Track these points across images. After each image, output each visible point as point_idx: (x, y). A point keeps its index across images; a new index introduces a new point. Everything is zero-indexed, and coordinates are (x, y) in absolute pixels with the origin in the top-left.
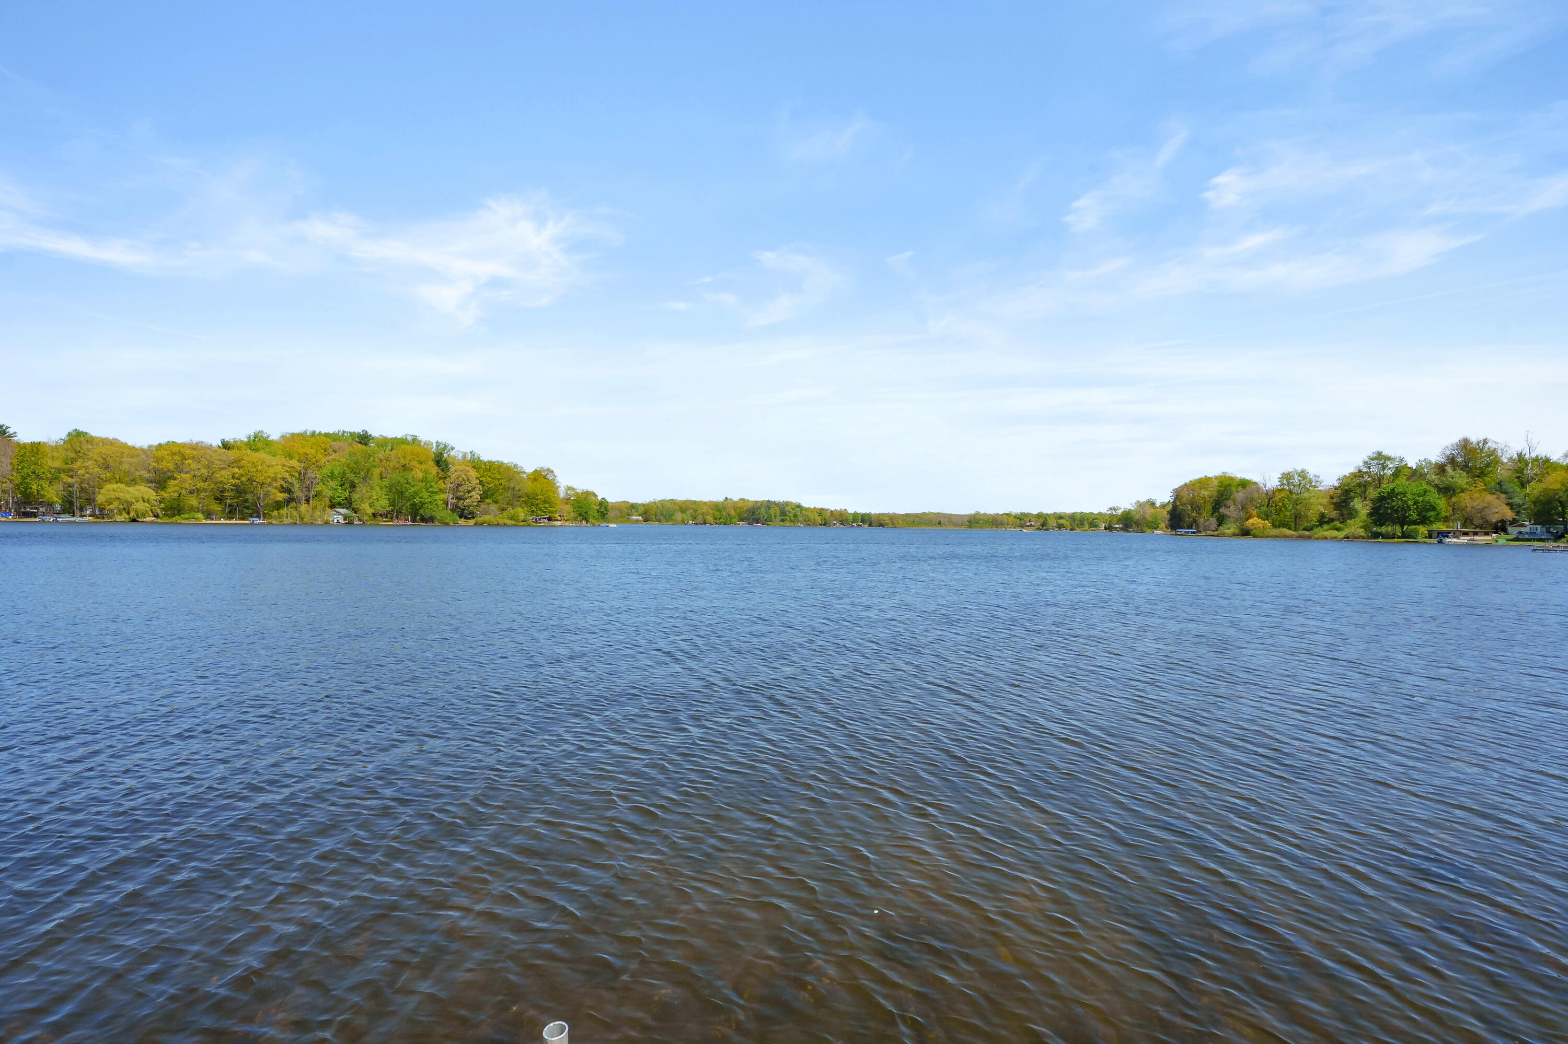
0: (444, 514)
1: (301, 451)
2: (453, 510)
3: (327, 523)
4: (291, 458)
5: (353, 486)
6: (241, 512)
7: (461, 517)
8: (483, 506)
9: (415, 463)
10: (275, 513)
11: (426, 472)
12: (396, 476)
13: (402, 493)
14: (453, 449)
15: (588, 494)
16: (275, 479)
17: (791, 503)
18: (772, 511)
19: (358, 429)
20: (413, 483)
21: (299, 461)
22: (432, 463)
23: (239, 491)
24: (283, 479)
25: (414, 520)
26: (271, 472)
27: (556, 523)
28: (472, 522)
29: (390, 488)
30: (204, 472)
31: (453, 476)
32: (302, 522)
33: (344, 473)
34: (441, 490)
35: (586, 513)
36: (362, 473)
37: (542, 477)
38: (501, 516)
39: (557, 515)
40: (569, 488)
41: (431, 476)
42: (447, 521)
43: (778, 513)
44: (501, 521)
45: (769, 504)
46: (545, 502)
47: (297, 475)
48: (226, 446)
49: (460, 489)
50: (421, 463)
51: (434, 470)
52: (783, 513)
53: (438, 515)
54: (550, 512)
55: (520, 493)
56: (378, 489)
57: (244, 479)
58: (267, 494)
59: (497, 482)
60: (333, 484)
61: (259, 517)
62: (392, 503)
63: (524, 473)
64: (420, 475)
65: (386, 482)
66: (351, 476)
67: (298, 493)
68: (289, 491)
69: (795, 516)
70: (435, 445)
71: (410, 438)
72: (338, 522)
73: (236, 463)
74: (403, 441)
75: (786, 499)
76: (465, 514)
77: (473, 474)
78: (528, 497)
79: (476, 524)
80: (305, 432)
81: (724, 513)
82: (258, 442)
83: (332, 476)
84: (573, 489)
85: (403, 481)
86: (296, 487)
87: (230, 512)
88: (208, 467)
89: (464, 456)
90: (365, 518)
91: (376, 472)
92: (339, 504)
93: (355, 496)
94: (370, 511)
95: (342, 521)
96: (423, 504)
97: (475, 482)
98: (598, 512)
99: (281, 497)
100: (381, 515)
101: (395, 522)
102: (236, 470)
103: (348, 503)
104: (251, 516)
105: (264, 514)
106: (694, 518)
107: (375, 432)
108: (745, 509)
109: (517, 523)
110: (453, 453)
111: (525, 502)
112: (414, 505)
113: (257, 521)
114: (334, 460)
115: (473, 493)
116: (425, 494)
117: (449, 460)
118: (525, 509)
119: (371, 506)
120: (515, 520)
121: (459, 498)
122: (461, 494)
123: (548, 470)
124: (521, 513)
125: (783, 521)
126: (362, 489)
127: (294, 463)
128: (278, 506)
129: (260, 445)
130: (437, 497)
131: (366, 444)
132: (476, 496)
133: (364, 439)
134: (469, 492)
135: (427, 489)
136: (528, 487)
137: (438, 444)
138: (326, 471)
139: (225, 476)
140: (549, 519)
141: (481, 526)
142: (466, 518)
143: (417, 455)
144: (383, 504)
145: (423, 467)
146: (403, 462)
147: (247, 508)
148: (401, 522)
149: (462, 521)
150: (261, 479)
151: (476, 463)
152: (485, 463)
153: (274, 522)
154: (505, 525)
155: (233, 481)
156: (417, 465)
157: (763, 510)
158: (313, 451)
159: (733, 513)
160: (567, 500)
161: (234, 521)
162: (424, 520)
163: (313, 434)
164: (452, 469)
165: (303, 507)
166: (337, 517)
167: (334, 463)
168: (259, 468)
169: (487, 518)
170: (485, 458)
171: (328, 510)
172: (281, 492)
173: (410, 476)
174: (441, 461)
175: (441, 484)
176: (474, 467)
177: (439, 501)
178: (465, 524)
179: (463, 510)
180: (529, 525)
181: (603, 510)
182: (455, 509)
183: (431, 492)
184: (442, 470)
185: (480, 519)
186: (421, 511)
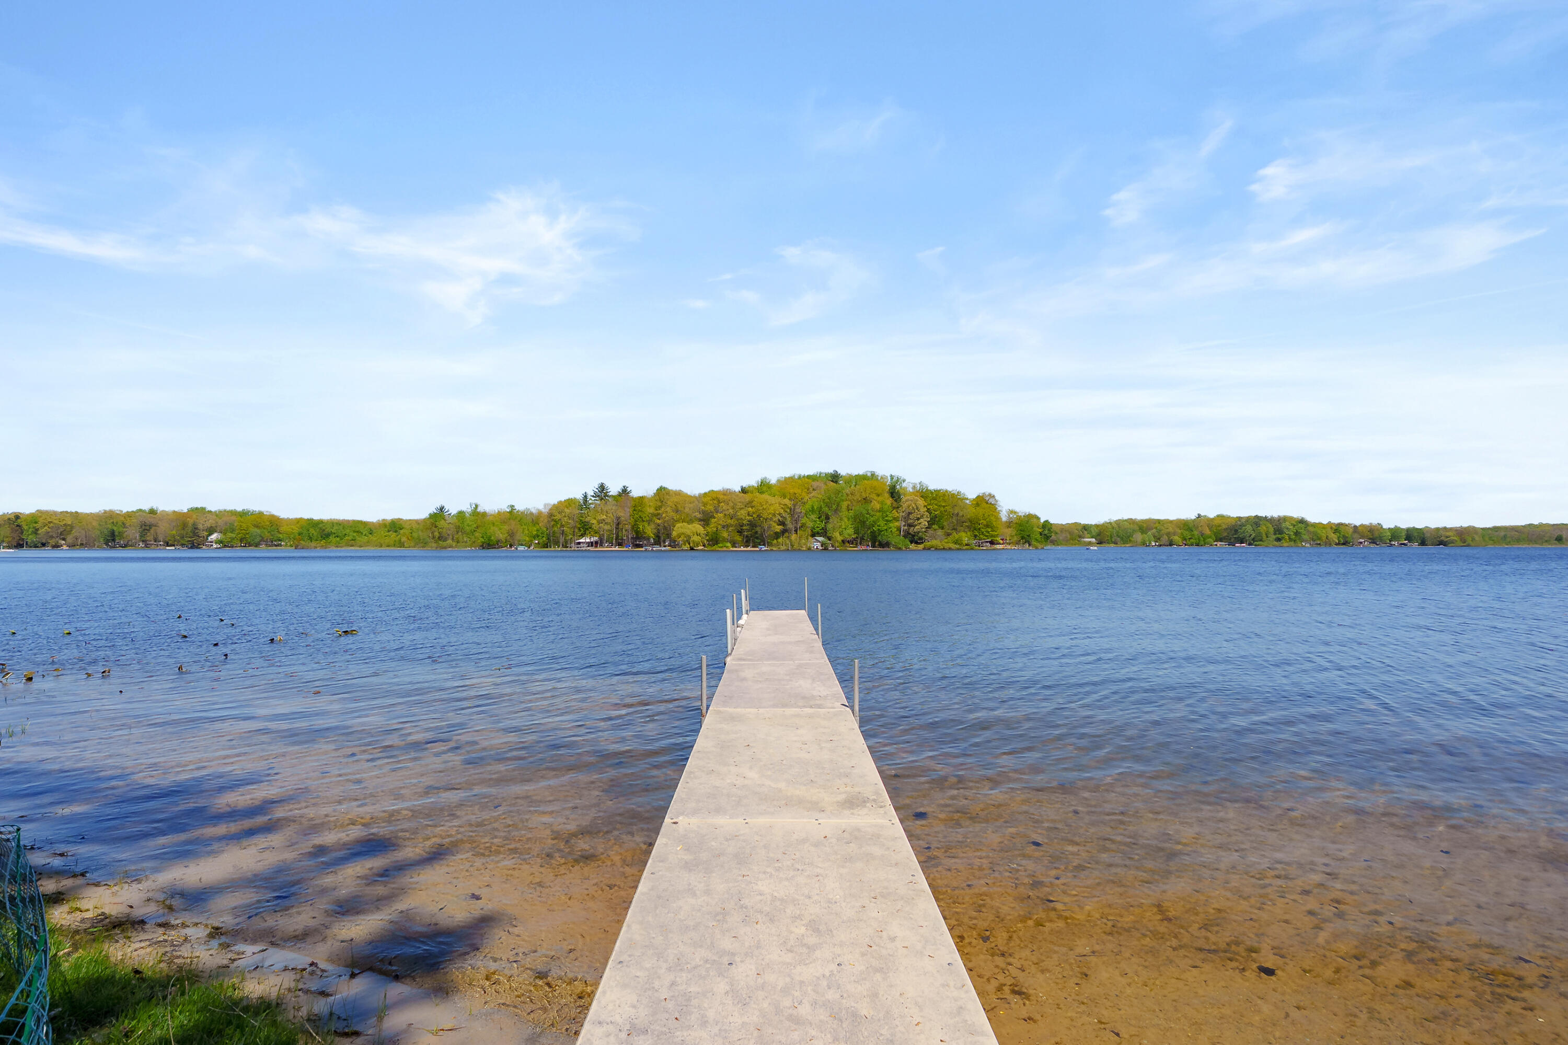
0: (900, 540)
1: (792, 491)
2: (905, 536)
3: (809, 549)
4: (785, 497)
5: (827, 518)
6: (754, 542)
7: (911, 542)
8: (931, 532)
9: (874, 496)
10: (775, 541)
11: (882, 503)
12: (858, 508)
13: (864, 522)
14: (904, 481)
15: (1031, 517)
16: (774, 515)
17: (1291, 518)
18: (1263, 529)
19: (831, 471)
20: (872, 513)
21: (790, 499)
22: (887, 495)
23: (752, 525)
24: (780, 514)
25: (873, 546)
26: (772, 510)
27: (998, 547)
28: (921, 547)
29: (855, 518)
30: (731, 511)
31: (905, 506)
32: (792, 550)
33: (821, 507)
34: (894, 519)
35: (1029, 536)
36: (834, 507)
37: (985, 502)
38: (946, 541)
39: (998, 539)
40: (1012, 512)
41: (886, 507)
42: (900, 546)
43: (1271, 530)
44: (947, 546)
45: (1257, 521)
46: (987, 526)
47: (789, 511)
48: (744, 491)
49: (911, 517)
50: (878, 495)
51: (889, 501)
52: (1279, 531)
53: (893, 540)
54: (992, 536)
55: (964, 519)
56: (846, 520)
57: (755, 516)
58: (769, 527)
59: (942, 509)
60: (813, 517)
61: (764, 545)
62: (856, 532)
63: (967, 499)
64: (878, 506)
65: (851, 513)
66: (826, 509)
67: (790, 526)
68: (782, 523)
69: (1297, 533)
70: (889, 478)
71: (869, 474)
72: (817, 548)
73: (750, 504)
74: (864, 477)
75: (1282, 514)
76: (915, 539)
77: (921, 502)
78: (971, 522)
79: (924, 549)
80: (794, 476)
81: (1196, 533)
82: (764, 486)
83: (813, 510)
84: (1015, 513)
85: (864, 512)
86: (788, 522)
87: (747, 541)
88: (733, 508)
89: (914, 487)
90: (837, 544)
91: (844, 505)
92: (818, 533)
93: (830, 526)
94: (840, 538)
95: (820, 548)
96: (880, 531)
97: (923, 510)
98: (1041, 534)
99: (779, 528)
100: (848, 542)
101: (859, 548)
102: (750, 509)
103: (824, 533)
104: (760, 544)
105: (768, 542)
106: (1157, 539)
107: (843, 472)
108: (1224, 527)
109: (961, 547)
110: (904, 485)
111: (968, 527)
112: (873, 532)
113: (764, 548)
114: (814, 497)
115: (922, 520)
116: (882, 523)
117: (901, 491)
118: (969, 533)
119: (840, 535)
120: (959, 544)
121: (910, 525)
122: (911, 521)
123: (990, 495)
124: (965, 537)
125: (1279, 540)
126: (834, 520)
127: (787, 501)
128: (777, 535)
129: (765, 489)
130: (891, 525)
131: (836, 482)
132: (924, 523)
133: (835, 477)
134: (918, 519)
135: (883, 518)
136: (971, 512)
137: (892, 477)
138: (808, 506)
139: (743, 514)
140: (992, 543)
141: (929, 551)
142: (917, 543)
143: (875, 488)
144: (850, 532)
145: (880, 499)
146: (864, 496)
147: (757, 538)
148: (863, 548)
149: (912, 546)
150: (765, 516)
151: (925, 494)
152: (931, 492)
153: (774, 549)
154: (950, 549)
155: (749, 518)
156: (876, 498)
157: (1249, 528)
158: (800, 491)
159: (1207, 532)
160: (1009, 524)
161: (749, 549)
162: (881, 545)
163: (800, 477)
164: (904, 500)
165: (794, 537)
166: (817, 544)
167: (813, 500)
168: (765, 507)
169: (934, 542)
170: (932, 487)
171: (810, 538)
172: (778, 525)
173: (870, 507)
174: (894, 493)
175: (895, 514)
176: (922, 497)
177: (893, 529)
178: (915, 548)
179: (914, 536)
180: (972, 549)
181: (1046, 532)
182: (907, 535)
183: (887, 521)
184: (896, 501)
185: (928, 544)
186: (879, 538)
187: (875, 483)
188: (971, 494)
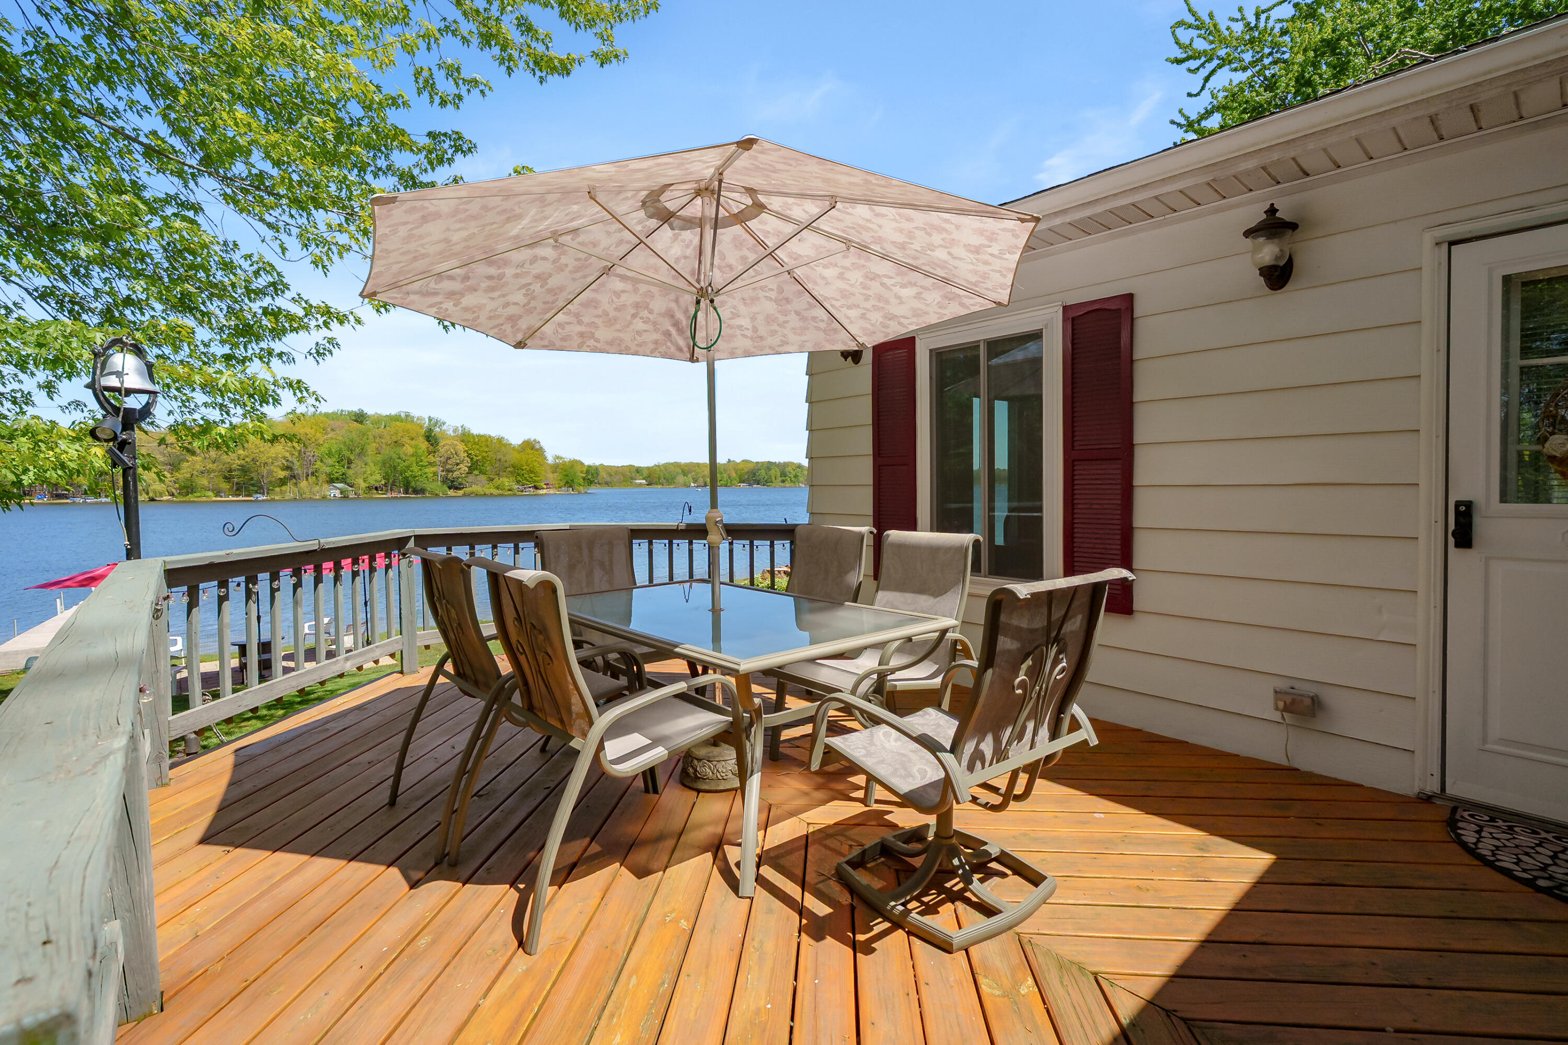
0: (437, 486)
1: (301, 431)
2: (443, 482)
3: (324, 498)
5: (349, 462)
6: (247, 490)
7: (450, 488)
8: (471, 478)
9: (406, 439)
10: (278, 489)
11: (416, 447)
12: (387, 452)
13: (395, 467)
14: (444, 424)
15: (575, 463)
16: (276, 459)
17: (792, 463)
18: (773, 472)
19: (355, 408)
20: (404, 458)
22: (422, 439)
23: (244, 470)
24: (284, 458)
25: (406, 492)
26: (272, 453)
27: (541, 492)
28: (460, 493)
29: (384, 463)
31: (442, 451)
32: (301, 499)
33: (341, 449)
34: (430, 464)
35: (572, 481)
36: (358, 450)
37: (531, 447)
38: (488, 486)
39: (542, 485)
40: (558, 457)
41: (421, 451)
42: (437, 492)
43: (779, 474)
44: (488, 492)
45: (769, 465)
46: (532, 472)
47: (297, 454)
49: (449, 462)
50: (412, 439)
51: (424, 445)
52: (783, 474)
53: (429, 486)
54: (535, 481)
55: (507, 465)
56: (372, 465)
57: (247, 459)
58: (270, 473)
59: (484, 454)
60: (330, 461)
61: (263, 494)
62: (385, 478)
63: (512, 445)
64: (410, 450)
65: (379, 457)
66: (347, 453)
67: (298, 470)
68: (288, 468)
69: (796, 476)
70: (427, 420)
71: (403, 415)
72: (335, 496)
74: (396, 418)
75: (786, 460)
76: (454, 485)
77: (461, 447)
78: (514, 467)
79: (464, 495)
81: (725, 475)
83: (330, 454)
84: (561, 458)
85: (394, 456)
86: (297, 465)
87: (237, 490)
89: (455, 431)
90: (361, 492)
91: (371, 448)
92: (337, 479)
93: (352, 472)
94: (363, 485)
95: (338, 495)
96: (414, 477)
97: (463, 455)
98: (584, 479)
99: (282, 474)
100: (376, 489)
101: (389, 495)
102: (241, 452)
103: (343, 479)
104: (256, 492)
105: (269, 489)
106: (695, 481)
107: (370, 410)
108: (746, 470)
109: (503, 493)
110: (444, 428)
111: (511, 472)
112: (406, 478)
113: (261, 497)
114: (332, 438)
115: (461, 466)
116: (415, 468)
117: (439, 435)
118: (511, 479)
119: (365, 481)
120: (501, 490)
121: (449, 471)
122: (450, 466)
123: (535, 440)
124: (508, 483)
125: (783, 481)
126: (358, 465)
128: (283, 482)
130: (427, 470)
131: (361, 423)
132: (464, 468)
133: (360, 417)
134: (457, 464)
135: (417, 463)
136: (514, 458)
137: (430, 419)
138: (324, 449)
139: (232, 457)
140: (536, 488)
142: (457, 488)
143: (408, 431)
144: (377, 478)
145: (413, 442)
146: (395, 439)
147: (253, 485)
148: (394, 495)
149: (451, 493)
150: (264, 459)
151: (465, 437)
152: (473, 436)
153: (276, 498)
154: (491, 495)
155: (239, 462)
156: (409, 441)
157: (763, 472)
158: (313, 431)
159: (734, 475)
160: (555, 468)
161: (241, 498)
162: (416, 491)
164: (442, 443)
165: (303, 484)
166: (334, 492)
167: (332, 442)
168: (262, 449)
169: (475, 488)
170: (475, 431)
171: (326, 486)
172: (283, 470)
173: (401, 451)
174: (431, 437)
175: (431, 458)
176: (463, 441)
177: (430, 476)
178: (453, 494)
179: (452, 482)
180: (515, 495)
181: (590, 477)
182: (445, 480)
183: (422, 466)
184: (432, 445)
185: (468, 490)
186: (413, 484)
187: (409, 426)
188: (516, 439)
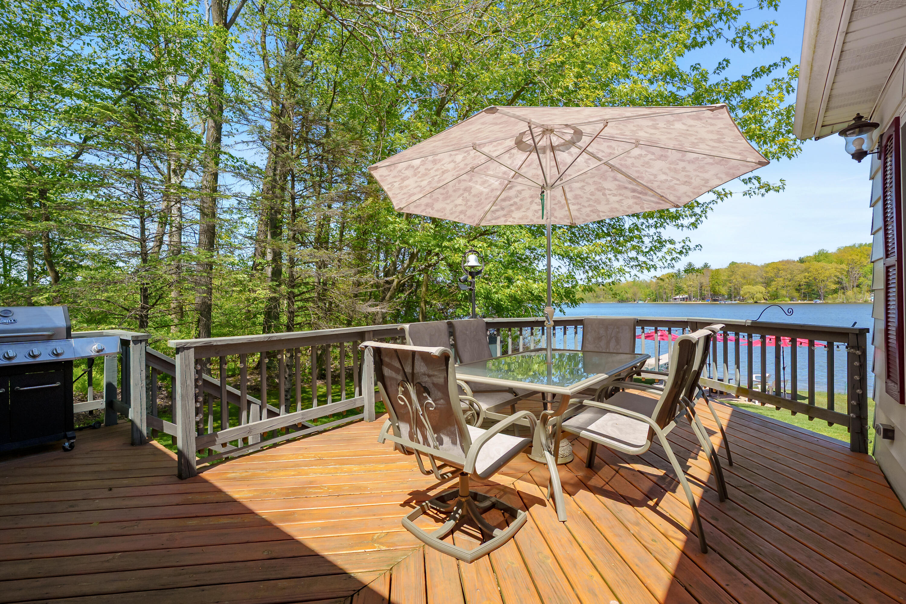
1: (850, 258)
3: (866, 302)
4: (842, 263)
6: (810, 296)
10: (830, 296)
16: (830, 277)
21: (848, 264)
23: (808, 285)
24: (836, 276)
26: (827, 273)
30: (789, 276)
32: (847, 302)
47: (845, 273)
48: (802, 261)
57: (810, 278)
58: (825, 286)
61: (820, 299)
67: (846, 284)
68: (839, 283)
73: (806, 270)
80: (854, 245)
82: (821, 256)
83: (871, 272)
86: (845, 281)
87: (804, 297)
88: (791, 274)
99: (834, 287)
102: (806, 274)
104: (816, 298)
105: (825, 296)
113: (819, 301)
127: (844, 266)
128: (835, 291)
129: (822, 258)
138: (867, 269)
139: (801, 278)
147: (814, 294)
150: (821, 278)
153: (829, 302)
155: (805, 280)
161: (806, 302)
163: (861, 245)
165: (850, 293)
168: (821, 271)
171: (867, 294)
172: (835, 284)
